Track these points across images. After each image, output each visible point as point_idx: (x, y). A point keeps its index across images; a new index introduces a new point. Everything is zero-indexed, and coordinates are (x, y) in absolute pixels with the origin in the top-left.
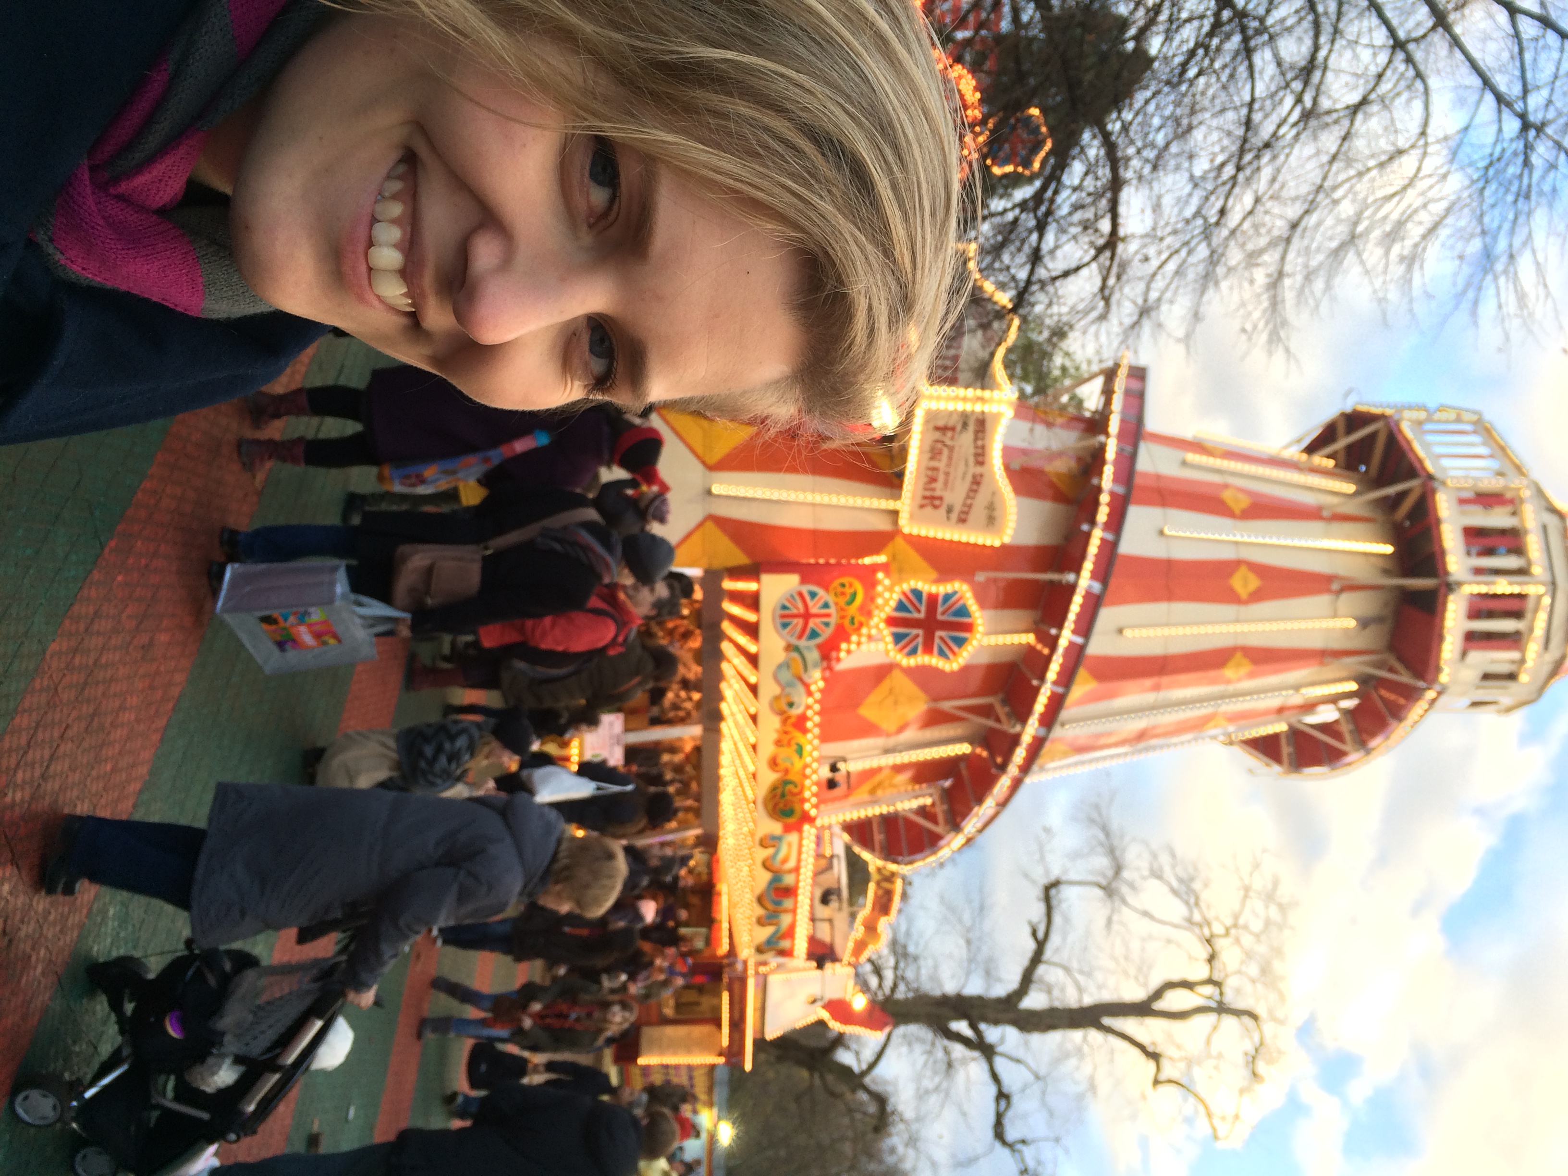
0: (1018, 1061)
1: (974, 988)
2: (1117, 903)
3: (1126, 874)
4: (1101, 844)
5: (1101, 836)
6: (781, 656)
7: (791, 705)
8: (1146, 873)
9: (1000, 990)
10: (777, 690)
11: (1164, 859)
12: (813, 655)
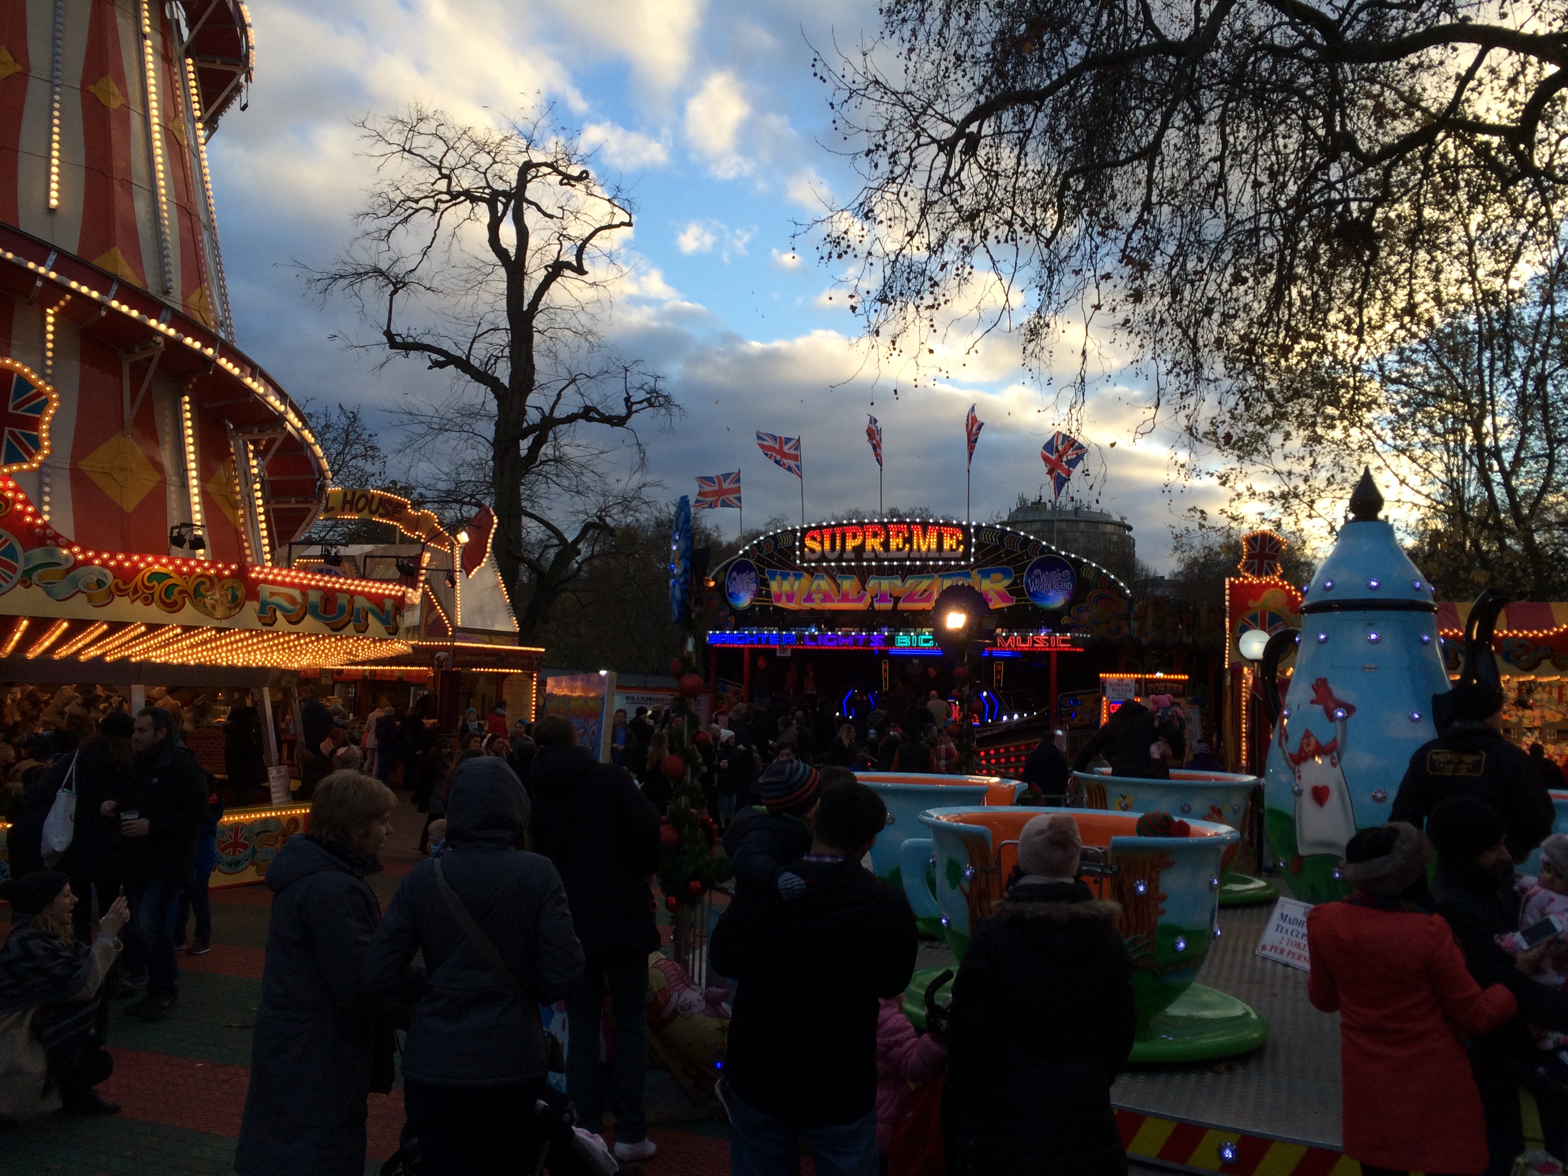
0: (559, 396)
1: (488, 429)
2: (412, 278)
3: (384, 266)
4: (352, 284)
5: (343, 283)
6: (36, 592)
7: (100, 584)
8: (383, 246)
9: (492, 406)
10: (81, 599)
11: (371, 225)
12: (38, 555)
